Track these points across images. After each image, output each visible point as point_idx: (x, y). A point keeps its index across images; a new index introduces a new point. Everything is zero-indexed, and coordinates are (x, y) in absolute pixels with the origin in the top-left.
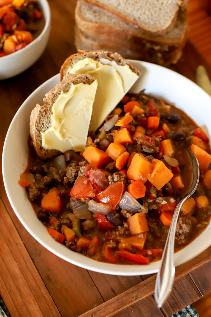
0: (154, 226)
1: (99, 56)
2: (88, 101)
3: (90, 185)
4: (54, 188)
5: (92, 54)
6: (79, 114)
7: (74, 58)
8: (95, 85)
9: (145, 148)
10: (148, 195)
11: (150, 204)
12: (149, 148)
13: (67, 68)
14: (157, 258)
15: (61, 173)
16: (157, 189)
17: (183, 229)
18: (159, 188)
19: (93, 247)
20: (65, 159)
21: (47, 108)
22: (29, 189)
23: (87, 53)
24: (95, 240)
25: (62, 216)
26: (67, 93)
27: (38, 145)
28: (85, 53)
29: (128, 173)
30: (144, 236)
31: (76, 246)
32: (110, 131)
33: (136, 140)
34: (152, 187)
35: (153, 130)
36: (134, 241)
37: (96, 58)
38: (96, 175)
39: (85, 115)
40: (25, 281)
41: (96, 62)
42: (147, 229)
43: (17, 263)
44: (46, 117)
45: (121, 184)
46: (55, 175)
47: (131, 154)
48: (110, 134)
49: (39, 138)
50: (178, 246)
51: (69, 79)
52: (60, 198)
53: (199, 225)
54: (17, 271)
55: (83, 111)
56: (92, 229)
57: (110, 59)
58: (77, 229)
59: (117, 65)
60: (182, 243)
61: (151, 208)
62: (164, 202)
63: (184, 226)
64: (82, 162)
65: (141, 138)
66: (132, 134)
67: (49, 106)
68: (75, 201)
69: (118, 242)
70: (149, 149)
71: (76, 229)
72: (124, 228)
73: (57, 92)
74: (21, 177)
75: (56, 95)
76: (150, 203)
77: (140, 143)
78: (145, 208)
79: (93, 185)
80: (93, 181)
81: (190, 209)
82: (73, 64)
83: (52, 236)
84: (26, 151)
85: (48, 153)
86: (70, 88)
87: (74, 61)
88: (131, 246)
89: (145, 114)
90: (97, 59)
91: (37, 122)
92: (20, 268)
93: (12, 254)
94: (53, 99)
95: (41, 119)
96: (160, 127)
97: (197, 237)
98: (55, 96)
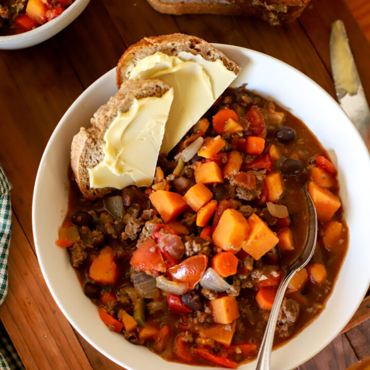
0: (247, 310)
1: (178, 48)
2: (159, 120)
3: (159, 255)
4: (108, 248)
5: (166, 45)
6: (145, 139)
7: (138, 52)
8: (169, 97)
9: (240, 194)
10: (241, 269)
11: (242, 282)
12: (247, 192)
13: (127, 66)
14: (248, 357)
15: (117, 225)
16: (254, 259)
17: (286, 317)
18: (258, 258)
19: (162, 342)
20: (124, 202)
21: (97, 135)
22: (72, 251)
23: (158, 44)
24: (164, 331)
25: (119, 291)
26: (127, 113)
27: (84, 185)
28: (155, 44)
29: (213, 236)
30: (232, 329)
31: (138, 338)
32: (190, 162)
33: (229, 179)
34: (248, 257)
35: (254, 157)
36: (217, 335)
37: (172, 52)
38: (167, 241)
39: (153, 139)
40: (67, 366)
41: (172, 57)
42: (237, 316)
43: (55, 340)
44: (96, 149)
45: (203, 258)
46: (108, 228)
47: (220, 204)
48: (189, 167)
49: (85, 176)
50: (279, 341)
51: (130, 90)
52: (117, 265)
53: (310, 310)
54: (55, 350)
55: (151, 134)
56: (160, 313)
57: (195, 51)
58: (141, 317)
59: (205, 60)
60: (284, 336)
61: (243, 287)
62: (263, 278)
63: (288, 314)
64: (148, 211)
65: (235, 177)
66: (222, 167)
67: (100, 133)
68: (138, 273)
69: (195, 335)
70: (247, 195)
71: (139, 318)
72: (205, 315)
73: (111, 115)
74: (60, 233)
75: (111, 118)
76: (244, 280)
77: (233, 185)
78: (236, 290)
79: (163, 254)
80: (164, 248)
81: (299, 286)
82: (136, 59)
83: (105, 323)
84: (65, 188)
85: (98, 192)
86: (131, 105)
87: (137, 56)
88: (213, 343)
89: (243, 132)
90: (174, 52)
91: (81, 157)
92: (59, 347)
93: (47, 326)
94: (105, 124)
95: (88, 152)
96: (266, 153)
97: (306, 327)
98: (109, 120)
